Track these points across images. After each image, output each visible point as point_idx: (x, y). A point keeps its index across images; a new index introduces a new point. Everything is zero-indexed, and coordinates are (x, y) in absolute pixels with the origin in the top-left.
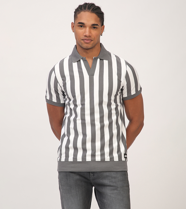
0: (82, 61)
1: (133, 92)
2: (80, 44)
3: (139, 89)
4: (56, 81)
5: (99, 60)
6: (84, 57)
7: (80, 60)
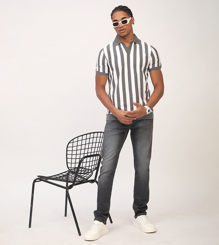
0: (121, 44)
1: (156, 66)
2: (120, 35)
3: (160, 65)
4: (104, 57)
5: (133, 43)
6: (122, 42)
7: (120, 44)
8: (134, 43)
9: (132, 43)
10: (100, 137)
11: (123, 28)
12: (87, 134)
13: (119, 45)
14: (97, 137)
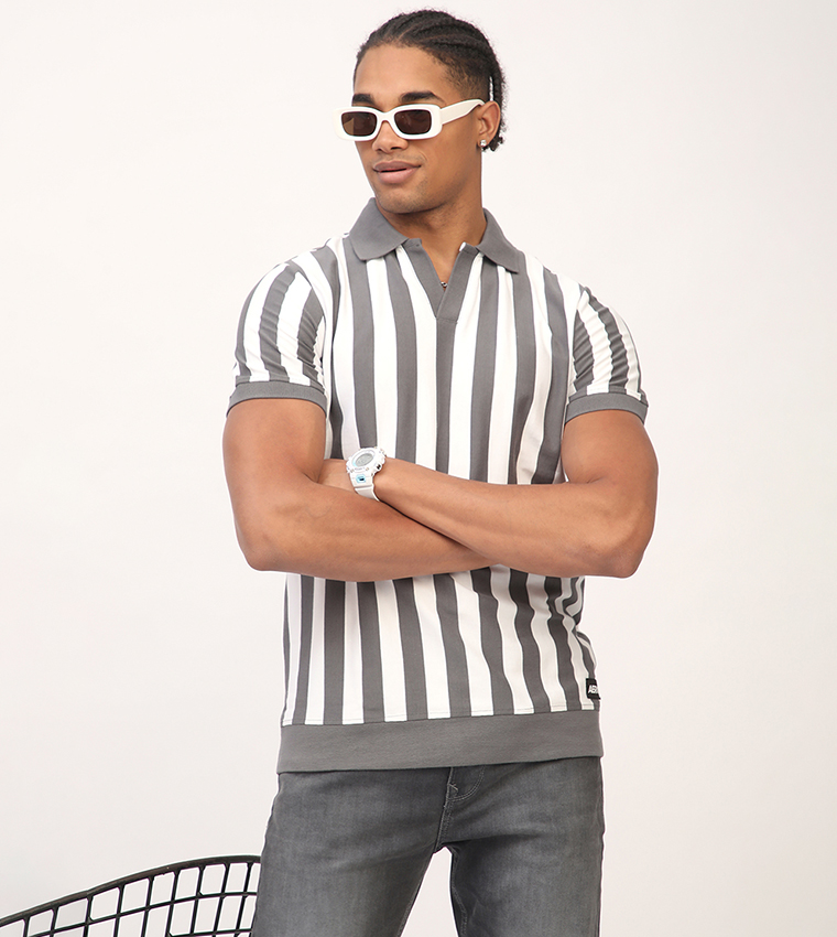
0: (402, 255)
6: (416, 239)
8: (486, 260)
9: (468, 255)
10: (245, 894)
11: (398, 159)
12: (150, 875)
13: (390, 257)
14: (223, 895)
